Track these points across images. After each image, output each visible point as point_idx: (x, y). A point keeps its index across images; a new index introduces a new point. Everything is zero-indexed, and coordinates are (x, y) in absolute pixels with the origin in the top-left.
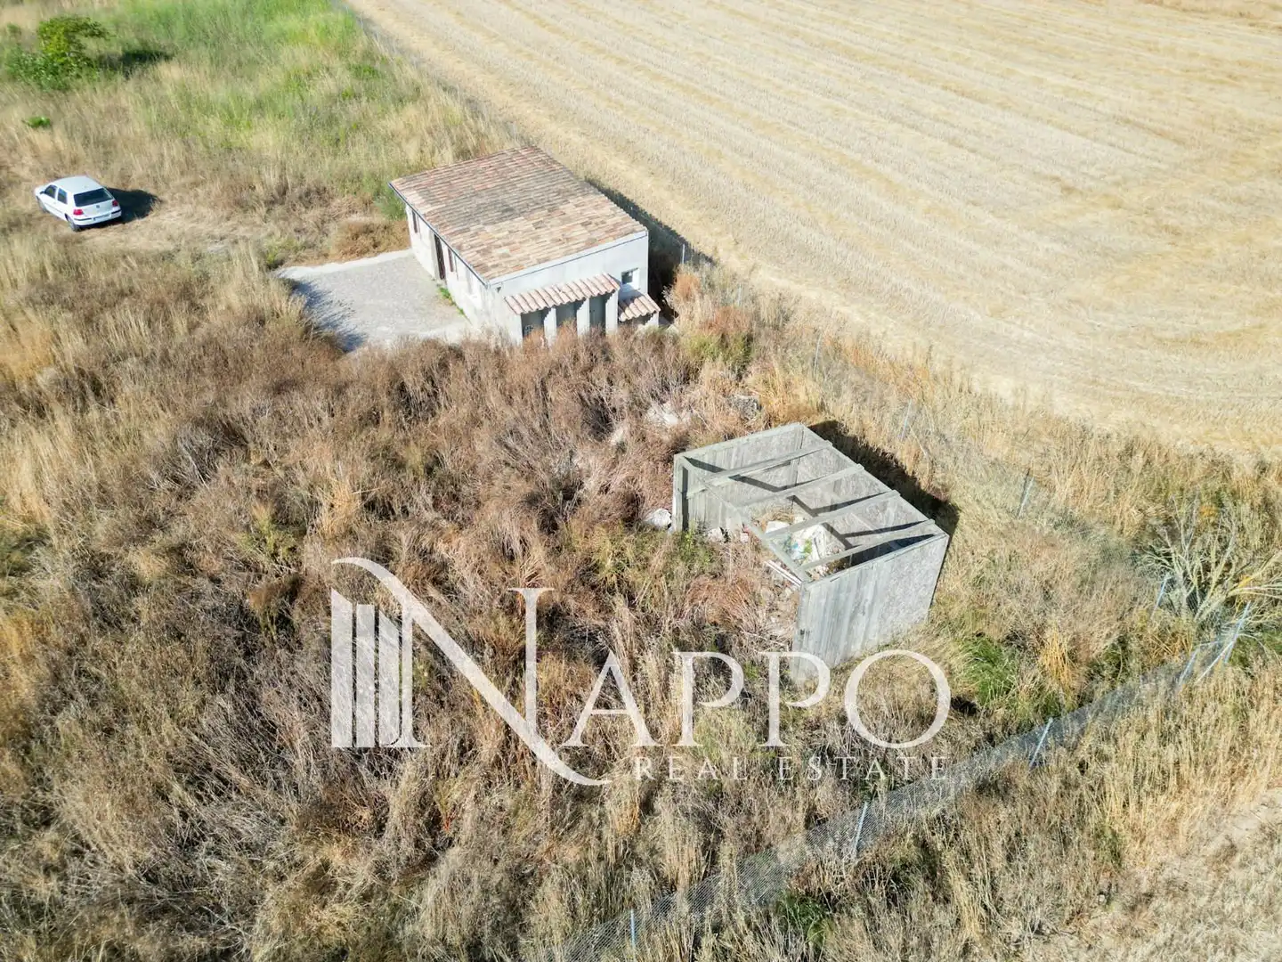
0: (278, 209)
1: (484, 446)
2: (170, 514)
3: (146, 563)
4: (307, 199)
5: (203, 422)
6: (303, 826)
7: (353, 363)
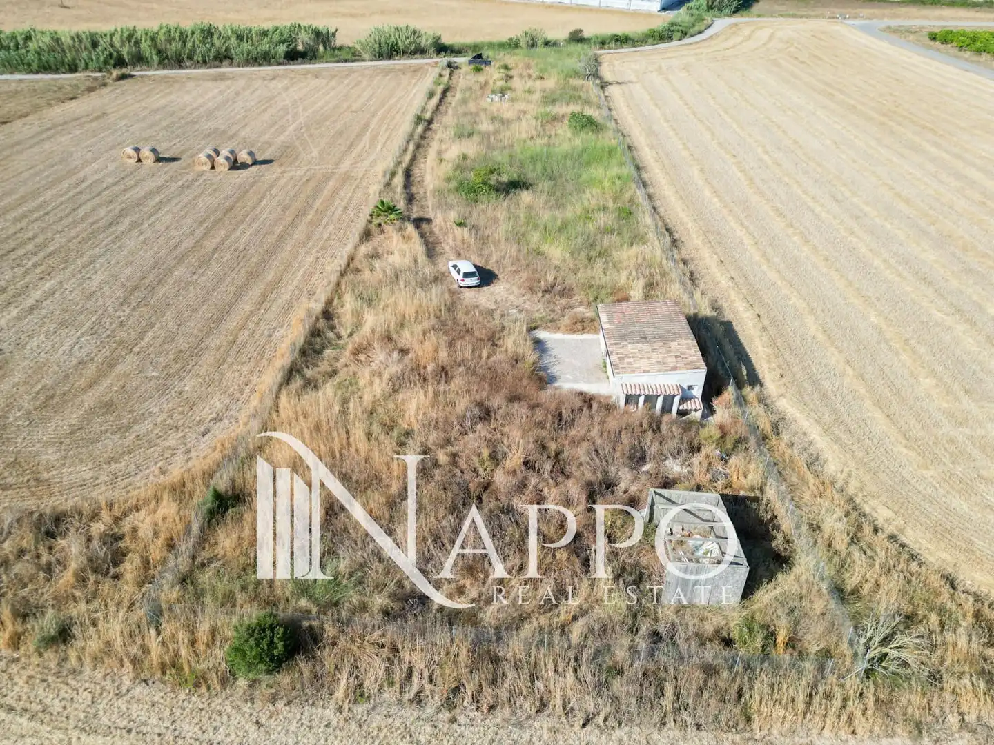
0: (547, 296)
1: (582, 453)
2: (456, 439)
3: (442, 457)
4: (562, 294)
5: (480, 404)
6: (462, 569)
7: (545, 396)
